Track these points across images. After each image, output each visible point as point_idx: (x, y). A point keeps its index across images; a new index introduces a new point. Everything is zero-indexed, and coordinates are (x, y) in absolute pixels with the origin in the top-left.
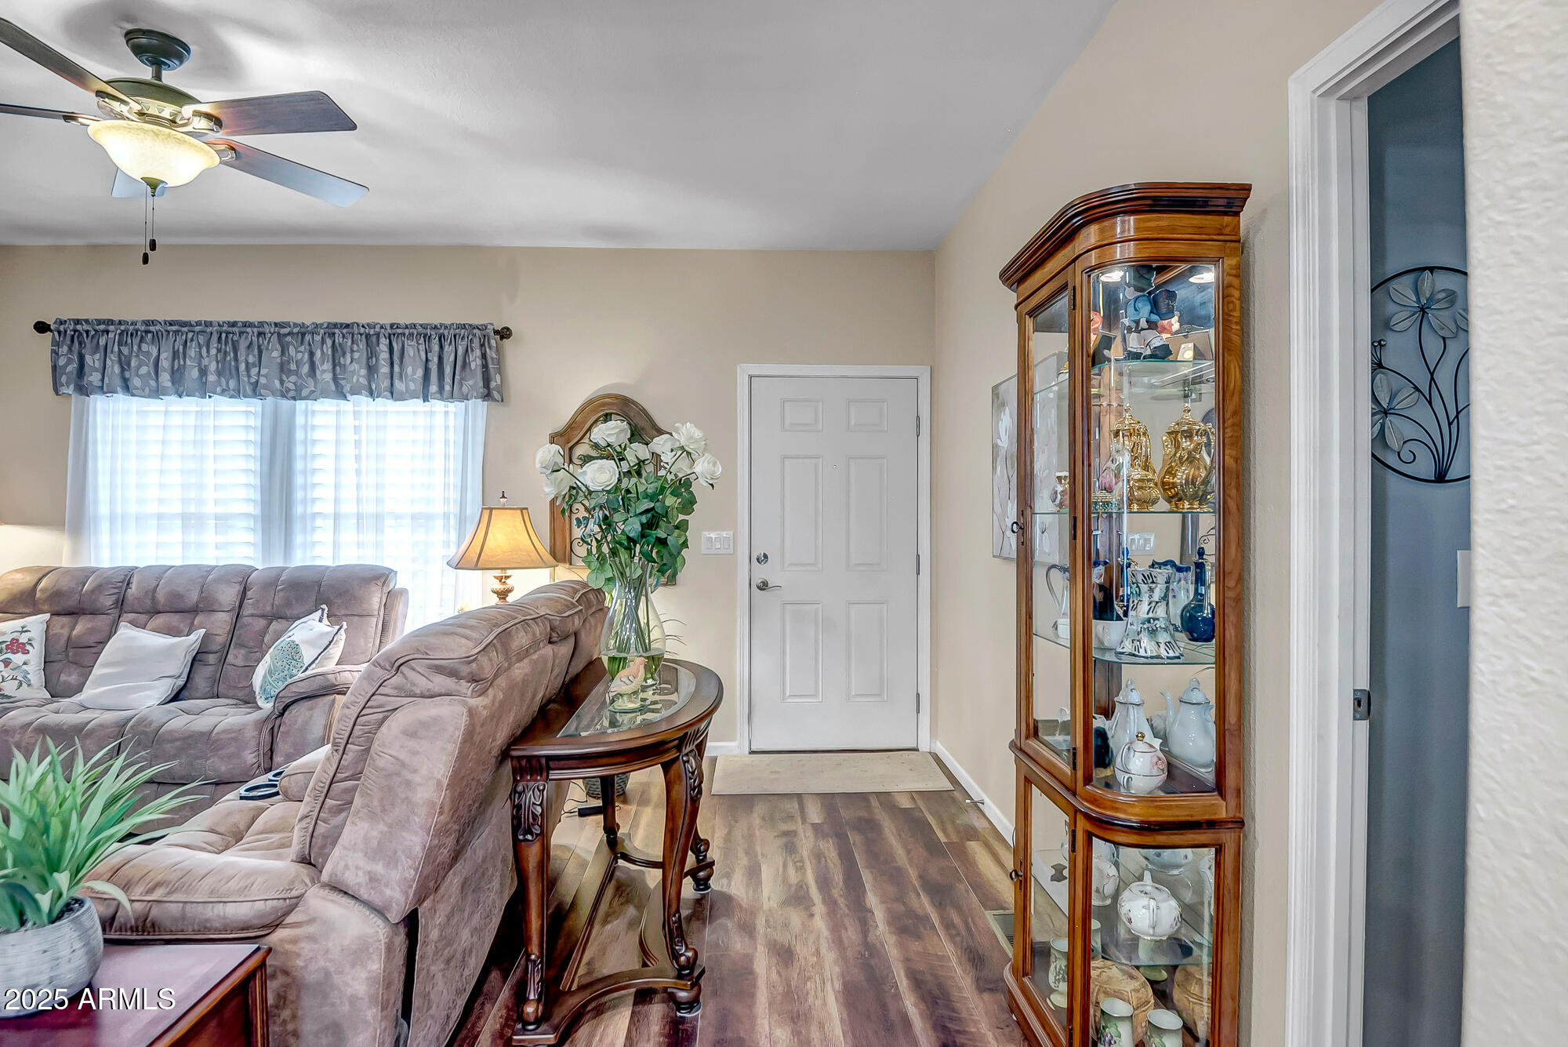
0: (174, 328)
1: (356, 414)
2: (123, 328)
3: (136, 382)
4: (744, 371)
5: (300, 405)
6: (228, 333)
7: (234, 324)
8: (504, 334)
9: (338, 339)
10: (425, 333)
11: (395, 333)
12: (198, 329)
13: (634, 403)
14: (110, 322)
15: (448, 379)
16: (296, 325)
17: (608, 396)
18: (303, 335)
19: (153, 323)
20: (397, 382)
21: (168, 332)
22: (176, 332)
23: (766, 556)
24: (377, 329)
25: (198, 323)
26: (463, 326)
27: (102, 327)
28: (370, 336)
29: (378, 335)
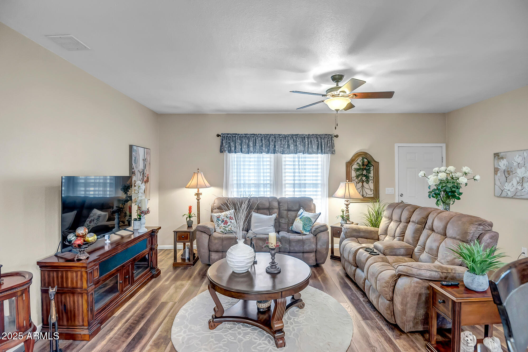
0: (253, 136)
1: (299, 158)
2: (240, 136)
3: (243, 150)
4: (396, 145)
5: (284, 155)
6: (266, 137)
7: (267, 135)
8: (337, 136)
9: (294, 138)
10: (317, 136)
11: (309, 136)
12: (259, 136)
13: (368, 154)
14: (236, 134)
15: (323, 148)
16: (283, 135)
17: (362, 152)
18: (286, 137)
19: (247, 134)
20: (309, 149)
21: (251, 137)
22: (253, 137)
23: (402, 194)
24: (304, 136)
25: (259, 134)
26: (326, 135)
27: (234, 135)
28: (303, 137)
29: (305, 137)
